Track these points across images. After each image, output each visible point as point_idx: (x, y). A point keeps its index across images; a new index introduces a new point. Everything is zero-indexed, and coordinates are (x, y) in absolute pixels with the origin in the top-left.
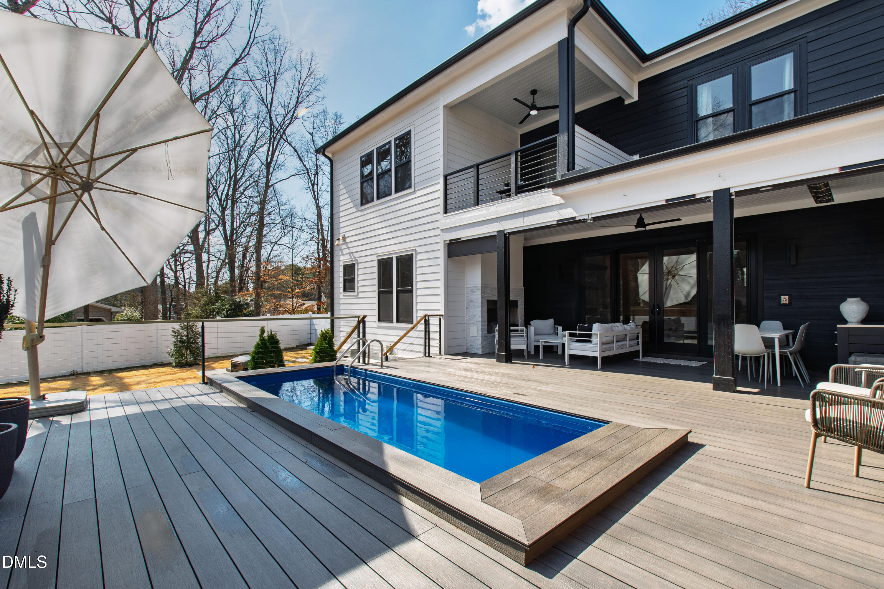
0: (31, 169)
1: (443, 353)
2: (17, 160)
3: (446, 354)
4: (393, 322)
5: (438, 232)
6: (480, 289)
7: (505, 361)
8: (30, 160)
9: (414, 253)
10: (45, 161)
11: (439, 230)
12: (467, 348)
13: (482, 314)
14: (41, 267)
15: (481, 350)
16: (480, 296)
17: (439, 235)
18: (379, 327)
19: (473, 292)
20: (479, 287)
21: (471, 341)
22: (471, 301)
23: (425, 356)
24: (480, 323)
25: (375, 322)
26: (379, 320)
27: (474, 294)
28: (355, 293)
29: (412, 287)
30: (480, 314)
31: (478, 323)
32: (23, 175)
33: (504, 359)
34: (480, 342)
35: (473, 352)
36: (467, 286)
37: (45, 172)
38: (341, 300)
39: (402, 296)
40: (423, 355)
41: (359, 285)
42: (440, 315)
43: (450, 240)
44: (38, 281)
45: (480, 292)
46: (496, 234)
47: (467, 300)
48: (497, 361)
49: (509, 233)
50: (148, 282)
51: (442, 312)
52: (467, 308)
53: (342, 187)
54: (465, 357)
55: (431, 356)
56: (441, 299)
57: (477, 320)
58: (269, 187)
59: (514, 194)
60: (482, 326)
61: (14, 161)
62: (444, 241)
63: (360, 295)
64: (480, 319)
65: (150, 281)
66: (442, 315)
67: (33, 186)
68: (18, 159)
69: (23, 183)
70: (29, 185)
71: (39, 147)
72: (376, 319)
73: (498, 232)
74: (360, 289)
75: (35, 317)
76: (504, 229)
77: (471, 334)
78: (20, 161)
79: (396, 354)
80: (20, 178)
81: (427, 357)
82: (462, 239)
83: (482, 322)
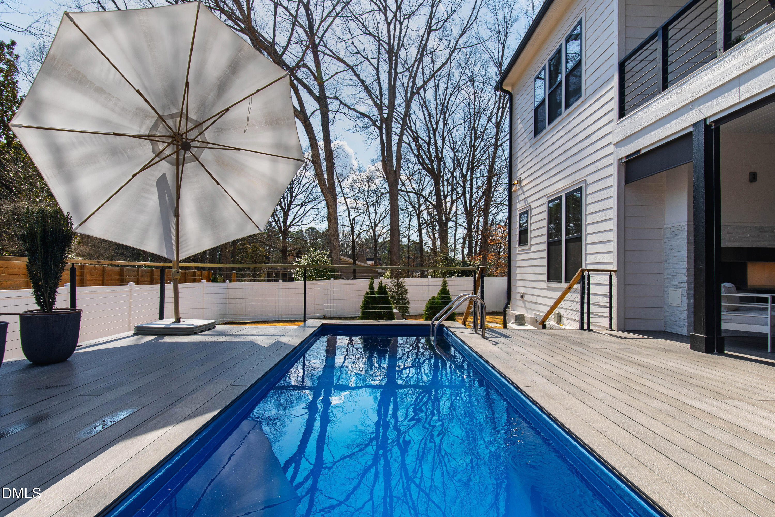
0: (157, 139)
1: (615, 326)
2: (144, 133)
3: (620, 330)
4: (561, 282)
5: (612, 148)
6: (686, 229)
7: (704, 349)
8: (154, 131)
9: (583, 185)
10: (167, 131)
11: (612, 146)
12: (665, 324)
13: (688, 269)
14: (174, 217)
15: (686, 328)
16: (686, 241)
17: (612, 153)
18: (549, 289)
19: (674, 235)
20: (683, 226)
21: (670, 313)
22: (671, 250)
23: (582, 328)
24: (686, 285)
25: (545, 281)
26: (549, 279)
27: (676, 237)
28: (527, 247)
29: (581, 234)
30: (686, 270)
31: (682, 285)
32: (152, 144)
33: (703, 346)
34: (684, 316)
35: (674, 331)
36: (665, 226)
37: (169, 141)
38: (518, 256)
39: (571, 245)
40: (577, 326)
41: (532, 236)
42: (611, 271)
43: (627, 157)
44: (172, 227)
45: (686, 233)
46: (691, 129)
47: (666, 248)
48: (692, 348)
49: (714, 122)
50: (262, 229)
51: (614, 267)
52: (666, 261)
53: (519, 121)
54: (645, 337)
55: (592, 330)
56: (613, 247)
57: (680, 280)
58: (498, 147)
59: (722, 50)
60: (688, 289)
61: (142, 133)
62: (619, 160)
63: (533, 248)
64: (685, 279)
65: (263, 228)
66: (615, 271)
67: (161, 152)
68: (144, 131)
69: (153, 151)
70: (158, 151)
71: (157, 120)
72: (545, 277)
73: (694, 125)
74: (533, 241)
75: (174, 256)
76: (704, 117)
77: (671, 302)
78: (147, 133)
79: (564, 325)
80: (151, 146)
81: (585, 330)
82: (642, 152)
83: (688, 282)
